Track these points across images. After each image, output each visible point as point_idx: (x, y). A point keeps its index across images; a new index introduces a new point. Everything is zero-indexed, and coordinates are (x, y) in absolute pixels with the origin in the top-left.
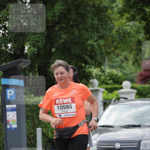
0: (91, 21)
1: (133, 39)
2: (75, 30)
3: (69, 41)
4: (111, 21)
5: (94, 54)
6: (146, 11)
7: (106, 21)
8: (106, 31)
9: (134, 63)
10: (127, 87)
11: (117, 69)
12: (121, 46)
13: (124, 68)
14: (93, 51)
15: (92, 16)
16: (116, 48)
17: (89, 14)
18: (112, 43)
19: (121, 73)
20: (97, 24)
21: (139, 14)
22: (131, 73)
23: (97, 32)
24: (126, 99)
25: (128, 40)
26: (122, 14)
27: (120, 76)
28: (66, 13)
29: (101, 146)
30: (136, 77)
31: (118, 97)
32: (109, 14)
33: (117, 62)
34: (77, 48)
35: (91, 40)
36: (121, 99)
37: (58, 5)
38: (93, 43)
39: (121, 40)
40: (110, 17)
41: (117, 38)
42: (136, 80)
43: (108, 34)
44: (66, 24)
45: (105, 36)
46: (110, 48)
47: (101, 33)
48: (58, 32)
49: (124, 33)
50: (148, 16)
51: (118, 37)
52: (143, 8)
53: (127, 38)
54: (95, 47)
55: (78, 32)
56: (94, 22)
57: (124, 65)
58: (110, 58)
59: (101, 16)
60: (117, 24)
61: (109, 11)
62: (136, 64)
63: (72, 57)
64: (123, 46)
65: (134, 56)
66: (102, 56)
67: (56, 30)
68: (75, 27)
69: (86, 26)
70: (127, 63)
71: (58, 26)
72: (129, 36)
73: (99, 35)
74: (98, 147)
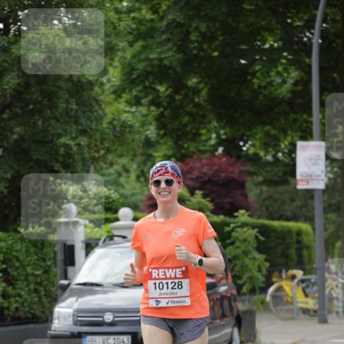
0: (64, 105)
1: (137, 136)
2: (38, 120)
3: (26, 137)
4: (100, 105)
5: (71, 160)
6: (158, 90)
7: (91, 105)
8: (91, 122)
9: (138, 178)
10: (125, 217)
11: (110, 187)
12: (117, 149)
13: (122, 186)
14: (68, 155)
15: (66, 96)
16: (108, 151)
17: (62, 93)
18: (102, 143)
19: (116, 194)
20: (75, 109)
21: (146, 96)
22: (133, 195)
23: (76, 123)
24: (124, 237)
25: (130, 137)
26: (119, 93)
27: (115, 199)
28: (22, 89)
29: (79, 319)
30: (141, 201)
31: (110, 234)
32: (97, 93)
33: (110, 174)
34: (40, 149)
35: (66, 136)
36: (116, 238)
37: (10, 77)
38: (68, 142)
39: (117, 137)
40: (97, 98)
41: (109, 134)
42: (142, 206)
43: (94, 126)
44: (21, 109)
45: (89, 130)
46: (98, 151)
47: (82, 125)
48: (8, 123)
49: (121, 126)
50: (162, 100)
51: (111, 133)
52: (154, 86)
53: (128, 135)
54: (71, 149)
55: (43, 123)
56: (70, 106)
57: (122, 180)
58: (98, 167)
59: (83, 96)
60: (109, 111)
61: (97, 89)
62: (142, 179)
63: (32, 164)
64: (119, 148)
65: (139, 166)
66: (83, 165)
67: (4, 119)
68: (37, 115)
69: (56, 113)
70: (128, 177)
71: (7, 111)
72: (129, 132)
73: (80, 128)
74: (75, 320)
